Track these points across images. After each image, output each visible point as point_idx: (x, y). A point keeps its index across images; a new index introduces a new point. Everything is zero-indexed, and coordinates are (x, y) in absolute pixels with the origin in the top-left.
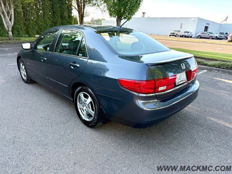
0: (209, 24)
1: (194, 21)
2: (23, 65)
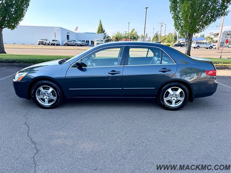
0: (69, 33)
1: (57, 30)
2: (50, 88)
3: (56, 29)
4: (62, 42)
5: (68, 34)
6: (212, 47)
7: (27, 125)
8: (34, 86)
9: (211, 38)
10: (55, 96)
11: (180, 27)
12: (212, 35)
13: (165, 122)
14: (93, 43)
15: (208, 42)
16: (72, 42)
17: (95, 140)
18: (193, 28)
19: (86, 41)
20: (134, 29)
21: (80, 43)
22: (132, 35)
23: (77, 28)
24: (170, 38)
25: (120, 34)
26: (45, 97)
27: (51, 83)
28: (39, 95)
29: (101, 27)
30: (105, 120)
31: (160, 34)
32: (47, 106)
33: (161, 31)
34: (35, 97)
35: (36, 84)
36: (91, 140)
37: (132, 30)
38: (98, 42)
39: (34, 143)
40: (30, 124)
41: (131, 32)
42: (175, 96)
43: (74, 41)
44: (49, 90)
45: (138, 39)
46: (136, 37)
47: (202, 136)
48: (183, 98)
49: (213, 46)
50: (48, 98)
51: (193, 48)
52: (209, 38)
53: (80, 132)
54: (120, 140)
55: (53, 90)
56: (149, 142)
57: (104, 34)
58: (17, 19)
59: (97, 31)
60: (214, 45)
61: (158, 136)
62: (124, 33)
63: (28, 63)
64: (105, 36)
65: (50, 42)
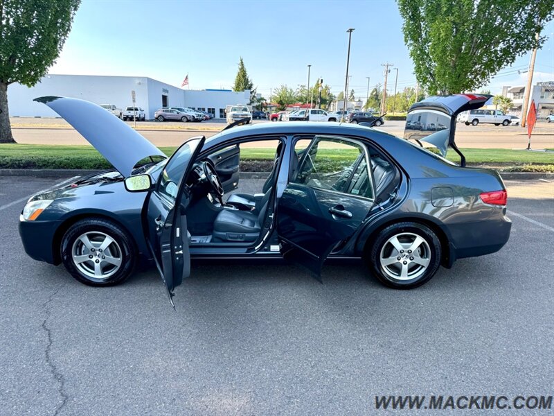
0: (167, 92)
1: (140, 84)
2: (105, 237)
3: (137, 81)
4: (151, 114)
5: (166, 94)
6: (509, 122)
7: (47, 330)
8: (69, 232)
9: (506, 99)
10: (118, 257)
11: (429, 76)
12: (509, 92)
13: (382, 321)
14: (223, 113)
15: (498, 109)
16: (175, 113)
17: (209, 371)
18: (460, 79)
19: (209, 109)
20: (322, 80)
21: (193, 113)
22: (318, 95)
23: (187, 78)
24: (408, 99)
25: (289, 91)
26: (94, 259)
27: (108, 224)
28: (80, 254)
29: (244, 75)
30: (236, 316)
31: (385, 90)
32: (99, 279)
33: (386, 83)
34: (70, 259)
35: (73, 228)
36: (197, 371)
37: (318, 81)
38: (235, 113)
39: (58, 377)
40: (54, 327)
41: (314, 86)
42: (407, 254)
43: (179, 109)
44: (102, 241)
45: (332, 103)
46: (328, 98)
47: (470, 357)
48: (428, 260)
49: (512, 120)
50: (100, 260)
51: (464, 124)
52: (502, 98)
53: (172, 349)
54: (269, 370)
55: (113, 243)
56: (339, 375)
57: (251, 93)
58: (41, 61)
59: (234, 85)
60: (513, 117)
61: (361, 358)
62: (298, 90)
63: (63, 168)
64: (254, 96)
65: (121, 113)
